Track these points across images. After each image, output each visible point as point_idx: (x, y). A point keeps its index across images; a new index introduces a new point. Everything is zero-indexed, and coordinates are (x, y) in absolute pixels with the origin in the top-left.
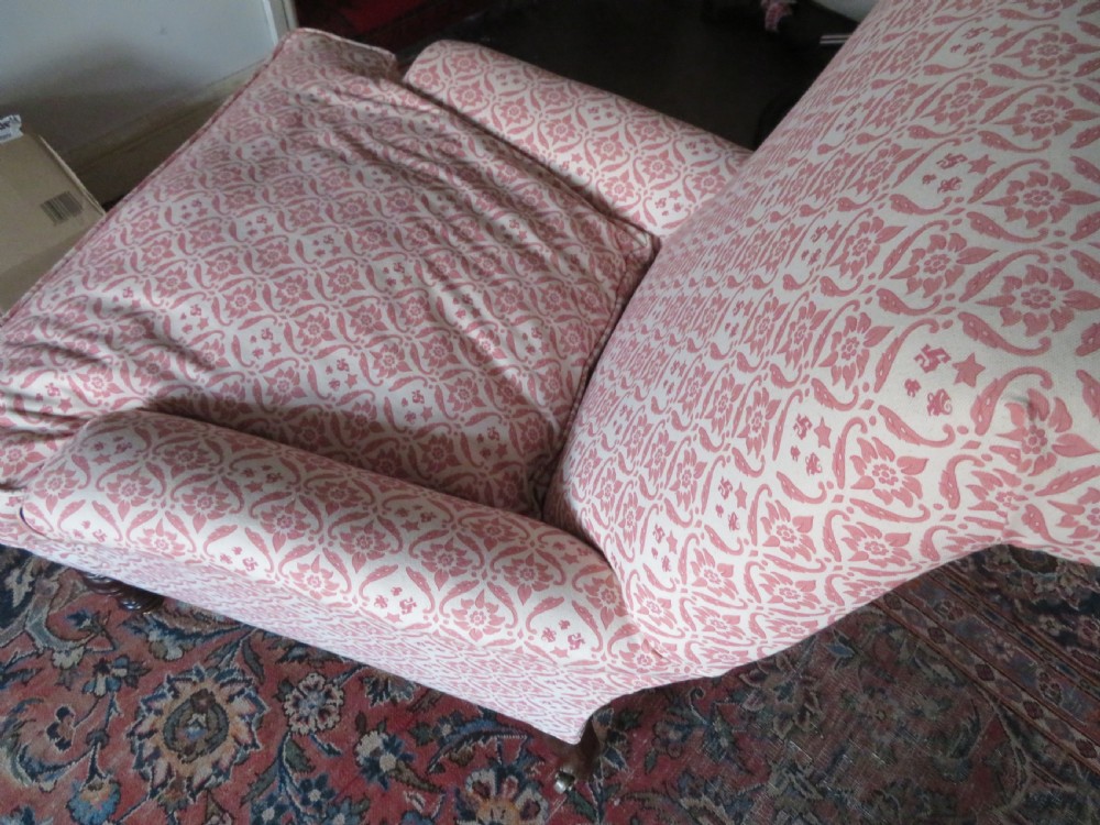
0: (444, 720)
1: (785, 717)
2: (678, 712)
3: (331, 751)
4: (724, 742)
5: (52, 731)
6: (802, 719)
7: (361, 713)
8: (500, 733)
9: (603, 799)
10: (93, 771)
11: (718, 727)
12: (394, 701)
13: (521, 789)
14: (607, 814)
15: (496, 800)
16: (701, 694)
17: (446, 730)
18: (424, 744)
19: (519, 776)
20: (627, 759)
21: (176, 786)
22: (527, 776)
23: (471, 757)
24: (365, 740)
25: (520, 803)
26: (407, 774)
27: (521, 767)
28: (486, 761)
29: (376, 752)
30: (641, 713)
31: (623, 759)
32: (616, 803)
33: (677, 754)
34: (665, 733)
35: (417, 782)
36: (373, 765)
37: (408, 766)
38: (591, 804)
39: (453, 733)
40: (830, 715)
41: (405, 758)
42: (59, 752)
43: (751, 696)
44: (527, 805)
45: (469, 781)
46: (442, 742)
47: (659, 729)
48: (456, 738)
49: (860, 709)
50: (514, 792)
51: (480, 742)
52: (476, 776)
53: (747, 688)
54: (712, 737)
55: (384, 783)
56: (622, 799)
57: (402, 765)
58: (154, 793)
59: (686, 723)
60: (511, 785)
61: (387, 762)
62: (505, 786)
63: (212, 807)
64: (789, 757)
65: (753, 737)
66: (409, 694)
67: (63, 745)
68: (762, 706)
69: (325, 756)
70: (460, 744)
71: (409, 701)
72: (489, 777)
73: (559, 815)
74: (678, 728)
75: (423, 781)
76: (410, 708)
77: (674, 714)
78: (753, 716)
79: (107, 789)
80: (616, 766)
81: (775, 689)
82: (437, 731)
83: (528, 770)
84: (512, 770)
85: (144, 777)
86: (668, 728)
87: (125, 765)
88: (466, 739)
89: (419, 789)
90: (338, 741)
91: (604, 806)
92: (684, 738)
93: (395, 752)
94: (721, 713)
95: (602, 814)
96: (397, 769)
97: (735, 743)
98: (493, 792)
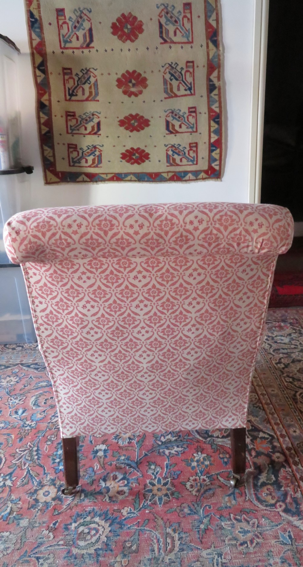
0: (125, 455)
1: (236, 539)
2: (196, 506)
3: (91, 442)
4: (202, 526)
5: (46, 400)
6: (241, 544)
7: (107, 440)
8: (135, 469)
9: (145, 507)
10: (44, 411)
11: (205, 521)
12: (118, 442)
13: (125, 486)
14: (140, 512)
15: (116, 483)
16: (210, 508)
17: (123, 458)
18: (113, 456)
19: (128, 483)
20: (164, 504)
21: (54, 425)
22: (130, 484)
23: (121, 468)
24: (101, 445)
25: (120, 489)
26: (102, 460)
27: (131, 481)
28: (124, 472)
29: (100, 450)
30: (182, 497)
31: (162, 503)
32: (147, 512)
33: (182, 516)
34: (184, 507)
35: (102, 463)
36: (97, 451)
37: (104, 458)
38: (139, 505)
39: (124, 460)
40: (255, 553)
41: (106, 456)
42: (43, 403)
43: (229, 523)
44: (122, 491)
45: (114, 473)
46: (118, 459)
47: (184, 505)
48: (123, 461)
49: (271, 561)
50: (122, 485)
51: (127, 467)
52: (117, 473)
53: (230, 519)
54: (200, 522)
55: (94, 457)
56: (150, 512)
57: (103, 457)
58: (49, 423)
59: (195, 511)
60: (123, 483)
61: (101, 454)
62: (122, 482)
63: (55, 434)
64: (222, 550)
65: (215, 534)
66: (123, 443)
67: (45, 403)
68: (230, 528)
69: (89, 442)
70: (122, 463)
71: (121, 445)
72: (120, 476)
73: (128, 500)
74: (191, 510)
75: (104, 464)
76: (119, 447)
77: (193, 505)
78: (222, 528)
79: (42, 416)
80: (158, 503)
81: (241, 528)
82: (120, 456)
83: (132, 483)
84: (128, 480)
85: (51, 419)
86: (187, 507)
87: (49, 415)
88: (125, 464)
89: (101, 465)
90: (95, 441)
91: (143, 509)
92: (189, 514)
93: (104, 453)
94: (211, 518)
95: (139, 510)
96: (101, 457)
97: (206, 530)
98: (117, 480)
